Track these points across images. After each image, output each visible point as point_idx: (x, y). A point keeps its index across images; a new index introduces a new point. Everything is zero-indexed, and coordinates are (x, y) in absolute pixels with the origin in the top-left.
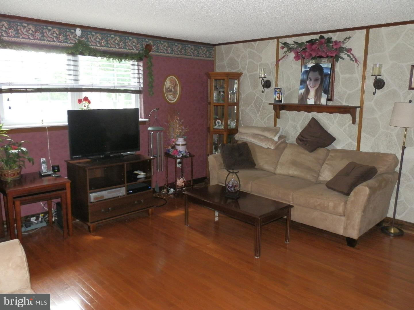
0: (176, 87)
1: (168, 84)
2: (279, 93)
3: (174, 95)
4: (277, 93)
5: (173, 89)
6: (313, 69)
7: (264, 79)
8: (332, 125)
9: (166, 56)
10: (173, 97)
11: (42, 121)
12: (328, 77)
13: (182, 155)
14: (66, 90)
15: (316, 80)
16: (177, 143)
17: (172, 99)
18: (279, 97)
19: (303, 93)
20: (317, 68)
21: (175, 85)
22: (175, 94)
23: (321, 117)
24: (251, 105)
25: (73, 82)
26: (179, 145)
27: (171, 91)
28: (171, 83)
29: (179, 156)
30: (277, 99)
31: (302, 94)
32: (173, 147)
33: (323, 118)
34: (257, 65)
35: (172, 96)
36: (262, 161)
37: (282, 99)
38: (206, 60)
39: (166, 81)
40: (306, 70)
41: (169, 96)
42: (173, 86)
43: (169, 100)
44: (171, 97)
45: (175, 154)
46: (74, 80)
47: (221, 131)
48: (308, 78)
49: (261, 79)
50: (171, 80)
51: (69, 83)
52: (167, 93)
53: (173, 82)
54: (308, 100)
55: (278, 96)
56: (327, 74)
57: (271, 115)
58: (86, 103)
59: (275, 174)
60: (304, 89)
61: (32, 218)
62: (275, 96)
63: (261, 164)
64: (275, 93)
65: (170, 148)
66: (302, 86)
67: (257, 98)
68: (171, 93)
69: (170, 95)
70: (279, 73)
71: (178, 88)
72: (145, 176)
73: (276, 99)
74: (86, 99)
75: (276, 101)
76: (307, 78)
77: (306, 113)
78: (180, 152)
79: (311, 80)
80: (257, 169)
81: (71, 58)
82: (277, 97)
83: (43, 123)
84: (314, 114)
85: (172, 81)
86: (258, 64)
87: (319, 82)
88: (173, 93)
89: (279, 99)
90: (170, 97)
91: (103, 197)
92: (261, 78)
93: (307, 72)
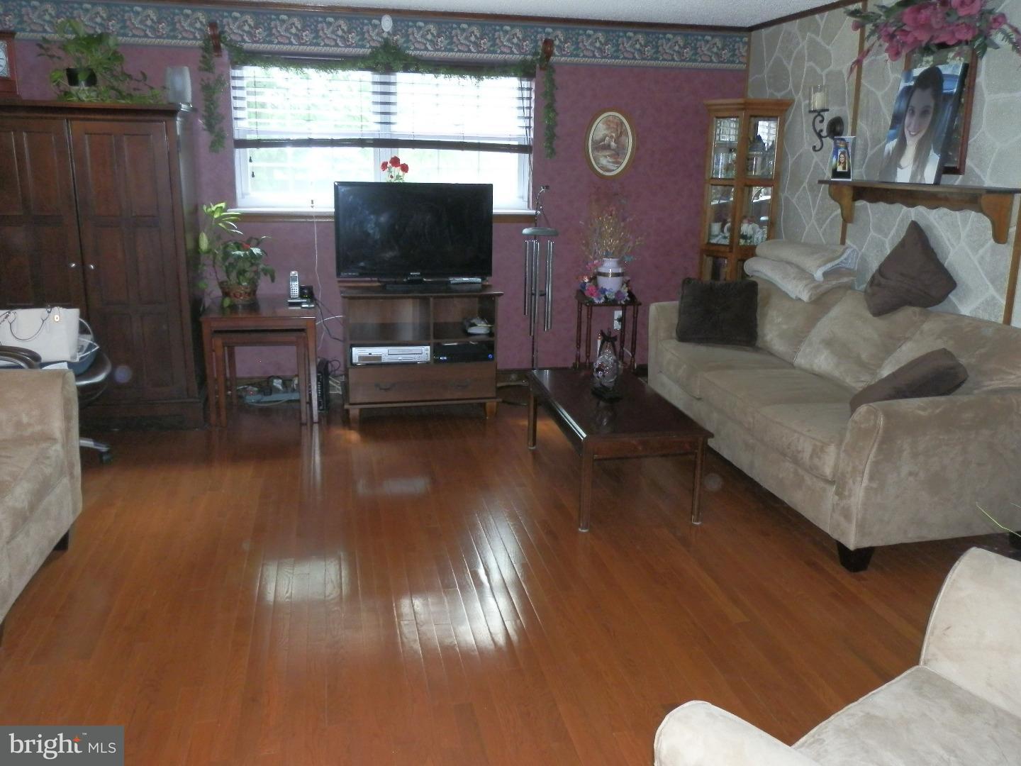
0: (623, 138)
1: (600, 129)
2: (843, 153)
3: (615, 158)
4: (839, 153)
5: (613, 144)
6: (923, 80)
7: (822, 113)
8: (955, 244)
9: (601, 65)
10: (613, 163)
11: (312, 201)
12: (950, 102)
13: (606, 297)
14: (361, 143)
15: (924, 112)
16: (602, 270)
17: (611, 166)
18: (845, 163)
19: (893, 151)
20: (932, 79)
21: (623, 133)
22: (617, 154)
23: (935, 219)
24: (804, 185)
25: (378, 127)
26: (605, 275)
27: (608, 147)
28: (609, 127)
29: (600, 299)
30: (840, 169)
31: (891, 152)
32: (594, 279)
33: (940, 222)
34: (821, 76)
35: (610, 160)
36: (773, 329)
37: (849, 170)
38: (719, 70)
39: (596, 123)
40: (908, 84)
41: (601, 159)
42: (614, 135)
43: (602, 168)
44: (609, 162)
45: (592, 295)
46: (381, 123)
47: (723, 249)
48: (909, 108)
49: (813, 115)
50: (609, 121)
51: (372, 129)
52: (596, 153)
53: (615, 127)
54: (899, 169)
55: (842, 160)
56: (950, 95)
57: (835, 213)
58: (397, 171)
59: (792, 366)
60: (896, 141)
61: (275, 381)
62: (834, 160)
63: (768, 338)
64: (835, 153)
65: (587, 280)
66: (892, 132)
67: (814, 167)
68: (607, 153)
69: (606, 157)
70: (862, 96)
71: (630, 142)
72: (488, 332)
73: (836, 169)
74: (395, 161)
75: (836, 174)
76: (908, 106)
77: (905, 208)
78: (604, 291)
79: (913, 113)
80: (757, 349)
81: (378, 78)
82: (840, 163)
83: (312, 207)
84: (919, 213)
85: (612, 125)
86: (824, 74)
87: (930, 118)
88: (613, 152)
89: (844, 168)
90: (604, 161)
91: (379, 358)
92: (815, 111)
93: (908, 92)
